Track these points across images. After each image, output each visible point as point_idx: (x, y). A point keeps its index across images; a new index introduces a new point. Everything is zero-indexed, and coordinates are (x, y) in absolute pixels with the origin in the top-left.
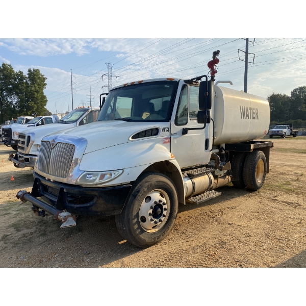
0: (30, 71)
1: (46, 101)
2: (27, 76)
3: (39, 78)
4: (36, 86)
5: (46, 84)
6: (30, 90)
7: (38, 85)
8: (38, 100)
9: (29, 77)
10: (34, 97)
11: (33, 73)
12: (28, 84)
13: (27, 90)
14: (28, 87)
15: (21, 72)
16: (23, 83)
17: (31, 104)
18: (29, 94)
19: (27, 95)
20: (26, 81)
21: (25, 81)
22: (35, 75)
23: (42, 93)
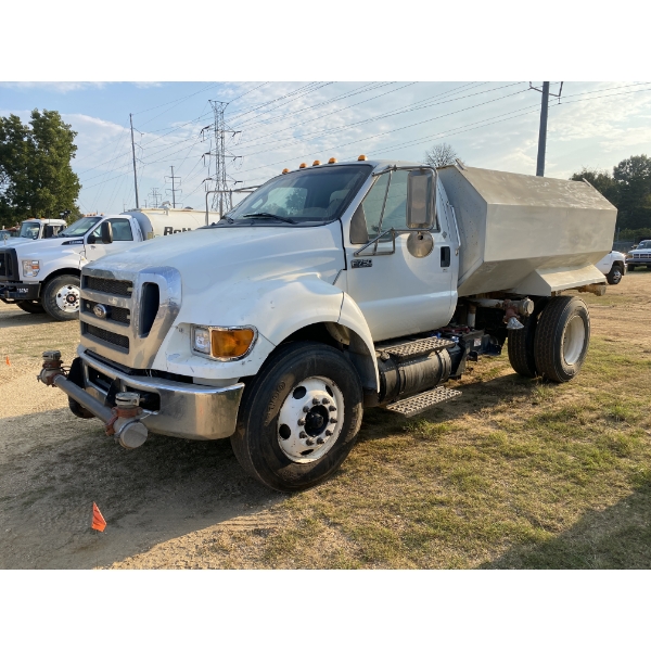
0: (36, 115)
1: (78, 187)
2: (31, 128)
3: (59, 132)
4: (53, 150)
5: (74, 148)
6: (37, 160)
7: (58, 148)
8: (59, 184)
9: (35, 132)
10: (50, 178)
11: (43, 120)
12: (33, 146)
13: (33, 160)
14: (34, 153)
15: (15, 119)
16: (21, 145)
17: (45, 193)
18: (37, 171)
19: (33, 172)
20: (30, 141)
21: (25, 139)
22: (49, 126)
23: (68, 169)
